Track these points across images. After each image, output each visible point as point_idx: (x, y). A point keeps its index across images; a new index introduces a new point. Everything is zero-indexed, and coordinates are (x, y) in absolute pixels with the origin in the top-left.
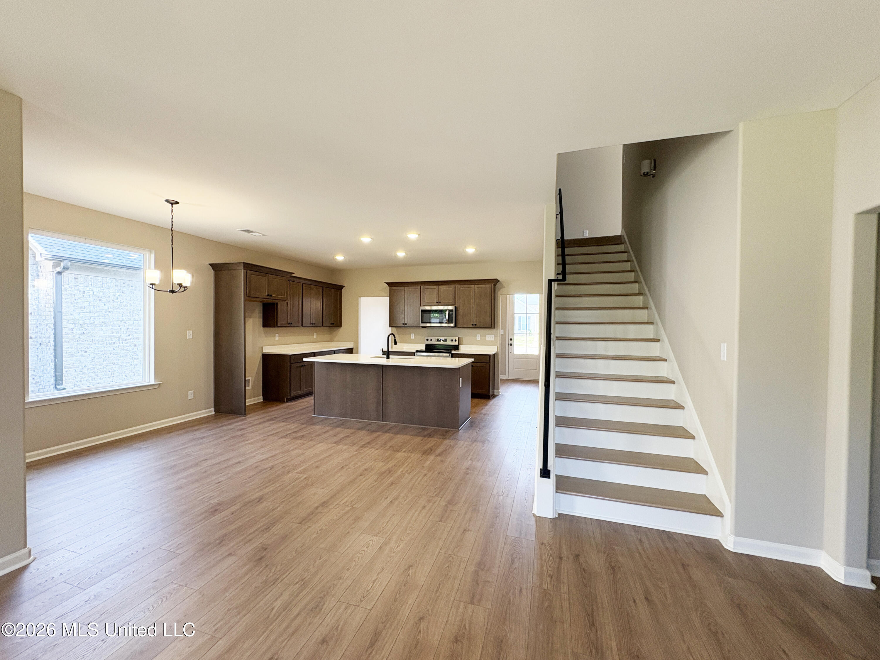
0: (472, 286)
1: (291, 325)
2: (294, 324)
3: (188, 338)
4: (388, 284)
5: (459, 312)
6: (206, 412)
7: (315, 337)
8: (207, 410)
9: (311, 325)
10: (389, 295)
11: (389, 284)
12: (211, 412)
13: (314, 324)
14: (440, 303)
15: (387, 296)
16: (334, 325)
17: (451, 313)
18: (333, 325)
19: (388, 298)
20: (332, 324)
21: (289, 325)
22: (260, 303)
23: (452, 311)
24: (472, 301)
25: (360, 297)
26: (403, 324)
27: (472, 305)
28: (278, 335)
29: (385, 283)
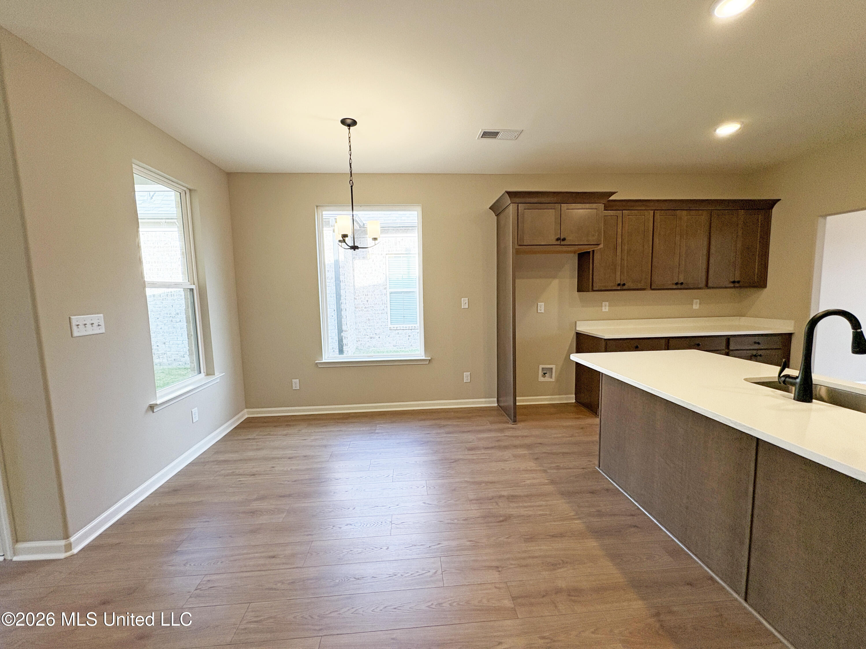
1: (624, 287)
2: (629, 285)
3: (462, 307)
6: (485, 401)
7: (696, 306)
8: (487, 400)
9: (675, 287)
12: (493, 402)
13: (682, 284)
16: (742, 284)
18: (737, 285)
20: (733, 282)
21: (619, 288)
22: (572, 255)
25: (825, 216)
28: (607, 303)
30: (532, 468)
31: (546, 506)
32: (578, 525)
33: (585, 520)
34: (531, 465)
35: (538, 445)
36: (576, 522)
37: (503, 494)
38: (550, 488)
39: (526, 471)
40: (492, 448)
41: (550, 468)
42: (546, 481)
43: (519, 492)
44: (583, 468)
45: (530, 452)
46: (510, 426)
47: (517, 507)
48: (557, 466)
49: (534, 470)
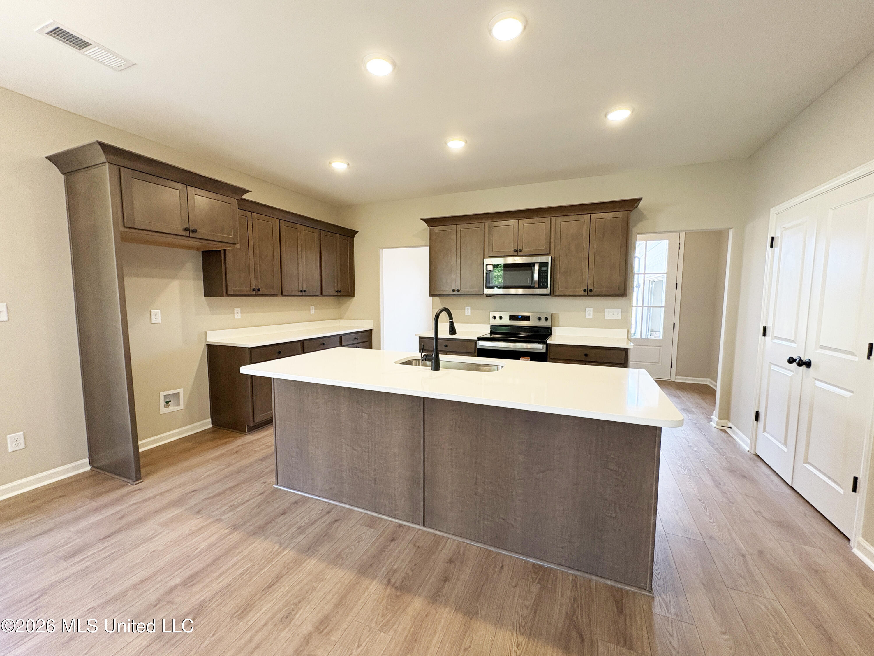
0: (587, 217)
1: (259, 293)
2: (263, 290)
4: (426, 221)
5: (558, 267)
6: (66, 469)
10: (428, 244)
11: (430, 222)
12: (81, 466)
13: (305, 291)
14: (521, 251)
15: (426, 246)
16: (342, 293)
17: (543, 269)
18: (339, 294)
19: (428, 248)
20: (337, 292)
21: (254, 293)
22: (198, 251)
23: (545, 264)
24: (585, 245)
25: (383, 248)
26: (453, 290)
27: (585, 254)
28: (239, 310)
29: (422, 219)
30: (200, 526)
31: (243, 558)
32: (288, 555)
33: (292, 545)
34: (196, 522)
35: (193, 493)
36: (285, 553)
37: (173, 584)
38: (236, 536)
39: (192, 533)
40: (115, 533)
41: (224, 513)
42: (227, 531)
43: (196, 565)
44: (262, 494)
45: (184, 508)
46: (131, 488)
47: (205, 587)
48: (231, 506)
49: (202, 527)
